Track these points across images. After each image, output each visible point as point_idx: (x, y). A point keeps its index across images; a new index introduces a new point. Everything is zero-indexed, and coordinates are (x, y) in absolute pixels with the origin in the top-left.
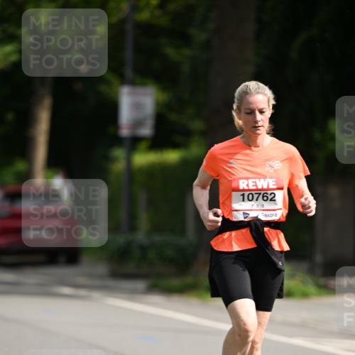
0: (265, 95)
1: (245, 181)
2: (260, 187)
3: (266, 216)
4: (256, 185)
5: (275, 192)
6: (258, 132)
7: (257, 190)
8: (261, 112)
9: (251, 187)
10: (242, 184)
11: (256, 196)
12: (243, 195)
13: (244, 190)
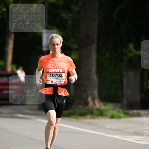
0: (59, 39)
1: (51, 70)
2: (56, 72)
3: (59, 82)
4: (55, 71)
5: (62, 73)
6: (56, 52)
7: (55, 73)
8: (58, 45)
9: (53, 72)
10: (50, 71)
11: (55, 75)
12: (51, 75)
13: (51, 73)
